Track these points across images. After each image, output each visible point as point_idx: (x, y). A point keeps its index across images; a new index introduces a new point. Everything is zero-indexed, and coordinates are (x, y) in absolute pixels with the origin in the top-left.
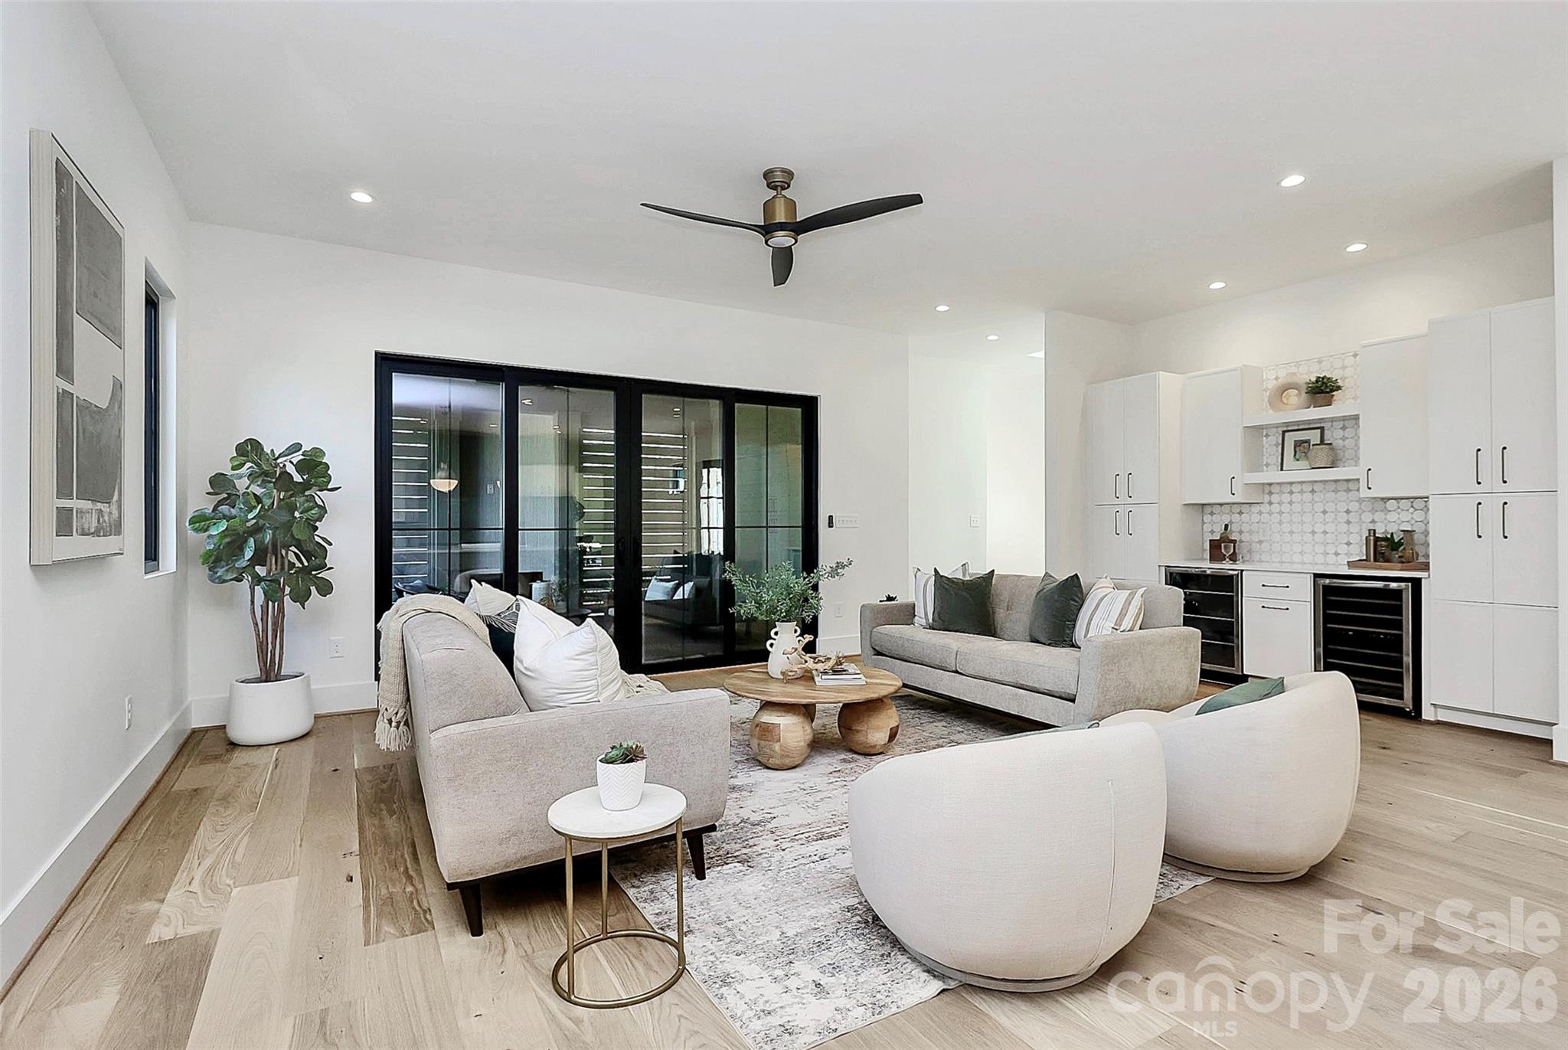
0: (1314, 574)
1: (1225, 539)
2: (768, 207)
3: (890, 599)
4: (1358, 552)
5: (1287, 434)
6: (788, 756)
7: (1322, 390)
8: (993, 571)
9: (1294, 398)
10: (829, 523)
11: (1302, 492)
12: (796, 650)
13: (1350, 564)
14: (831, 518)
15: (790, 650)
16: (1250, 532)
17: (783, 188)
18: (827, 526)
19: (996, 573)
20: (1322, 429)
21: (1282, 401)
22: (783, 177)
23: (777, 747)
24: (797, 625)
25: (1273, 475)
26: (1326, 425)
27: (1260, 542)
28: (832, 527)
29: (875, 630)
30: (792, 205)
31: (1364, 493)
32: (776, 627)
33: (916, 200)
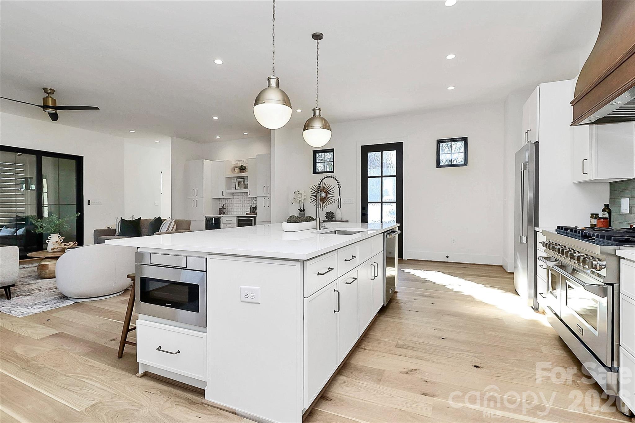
0: (237, 217)
1: (223, 208)
2: (45, 100)
3: (108, 228)
4: (249, 211)
5: (237, 180)
6: (52, 274)
7: (242, 169)
8: (141, 218)
9: (237, 170)
10: (88, 203)
11: (236, 195)
12: (57, 242)
13: (247, 214)
14: (89, 201)
15: (55, 242)
16: (230, 206)
17: (51, 94)
18: (87, 204)
19: (142, 218)
20: (244, 179)
21: (235, 171)
22: (51, 91)
23: (47, 271)
24: (59, 235)
25: (234, 191)
26: (245, 178)
27: (232, 209)
28: (90, 204)
29: (99, 238)
30: (54, 101)
31: (249, 196)
32: (50, 235)
33: (97, 108)
